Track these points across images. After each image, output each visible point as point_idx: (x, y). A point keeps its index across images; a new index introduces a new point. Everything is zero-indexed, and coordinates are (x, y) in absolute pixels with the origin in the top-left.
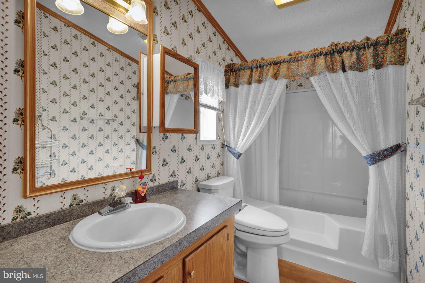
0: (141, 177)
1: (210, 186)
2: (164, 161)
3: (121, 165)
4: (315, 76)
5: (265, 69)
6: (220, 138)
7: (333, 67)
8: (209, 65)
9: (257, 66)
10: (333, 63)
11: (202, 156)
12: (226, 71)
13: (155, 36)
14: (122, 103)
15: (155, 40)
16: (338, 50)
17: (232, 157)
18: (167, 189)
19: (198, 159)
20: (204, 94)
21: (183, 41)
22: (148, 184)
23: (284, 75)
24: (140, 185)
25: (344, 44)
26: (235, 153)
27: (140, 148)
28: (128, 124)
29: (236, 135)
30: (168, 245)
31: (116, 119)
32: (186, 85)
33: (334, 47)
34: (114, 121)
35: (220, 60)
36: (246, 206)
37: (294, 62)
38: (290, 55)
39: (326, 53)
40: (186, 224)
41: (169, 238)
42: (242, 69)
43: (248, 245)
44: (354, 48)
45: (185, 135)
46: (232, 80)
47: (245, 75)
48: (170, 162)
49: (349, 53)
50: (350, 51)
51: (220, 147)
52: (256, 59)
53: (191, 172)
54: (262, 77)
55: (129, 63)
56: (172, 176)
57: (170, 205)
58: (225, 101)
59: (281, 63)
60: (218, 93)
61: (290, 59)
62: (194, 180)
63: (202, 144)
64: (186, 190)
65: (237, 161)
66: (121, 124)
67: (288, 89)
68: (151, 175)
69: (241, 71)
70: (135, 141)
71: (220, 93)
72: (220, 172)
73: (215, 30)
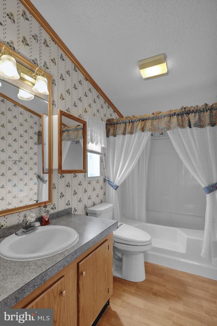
0: (45, 207)
1: (95, 211)
2: (62, 194)
3: (26, 195)
4: (170, 130)
5: (136, 124)
6: (102, 175)
7: (182, 124)
8: (94, 121)
9: (130, 121)
10: (182, 121)
11: (90, 189)
12: (107, 124)
13: (54, 101)
14: (26, 147)
15: (54, 104)
16: (186, 112)
17: (112, 188)
18: (64, 214)
19: (86, 191)
20: (90, 142)
21: (75, 103)
22: (50, 211)
23: (149, 129)
24: (45, 212)
25: (190, 108)
26: (114, 186)
27: (41, 182)
28: (31, 164)
29: (114, 172)
30: (68, 255)
31: (22, 160)
32: (76, 134)
33: (183, 110)
34: (20, 162)
35: (102, 116)
36: (122, 224)
37: (156, 120)
38: (153, 114)
39: (178, 114)
40: (79, 239)
41: (67, 250)
42: (118, 123)
43: (123, 252)
44: (197, 111)
45: (77, 174)
46: (111, 132)
47: (120, 128)
48: (66, 195)
49: (193, 114)
50: (195, 113)
51: (103, 181)
52: (129, 116)
53: (81, 201)
54: (133, 129)
55: (31, 116)
56: (67, 205)
57: (67, 226)
58: (106, 147)
59: (147, 119)
60: (101, 141)
61: (153, 117)
62: (84, 207)
63: (89, 180)
64: (78, 215)
65: (115, 192)
66: (26, 164)
67: (153, 137)
68: (52, 205)
69: (118, 125)
70: (36, 177)
71: (102, 141)
72: (102, 200)
73: (98, 94)
